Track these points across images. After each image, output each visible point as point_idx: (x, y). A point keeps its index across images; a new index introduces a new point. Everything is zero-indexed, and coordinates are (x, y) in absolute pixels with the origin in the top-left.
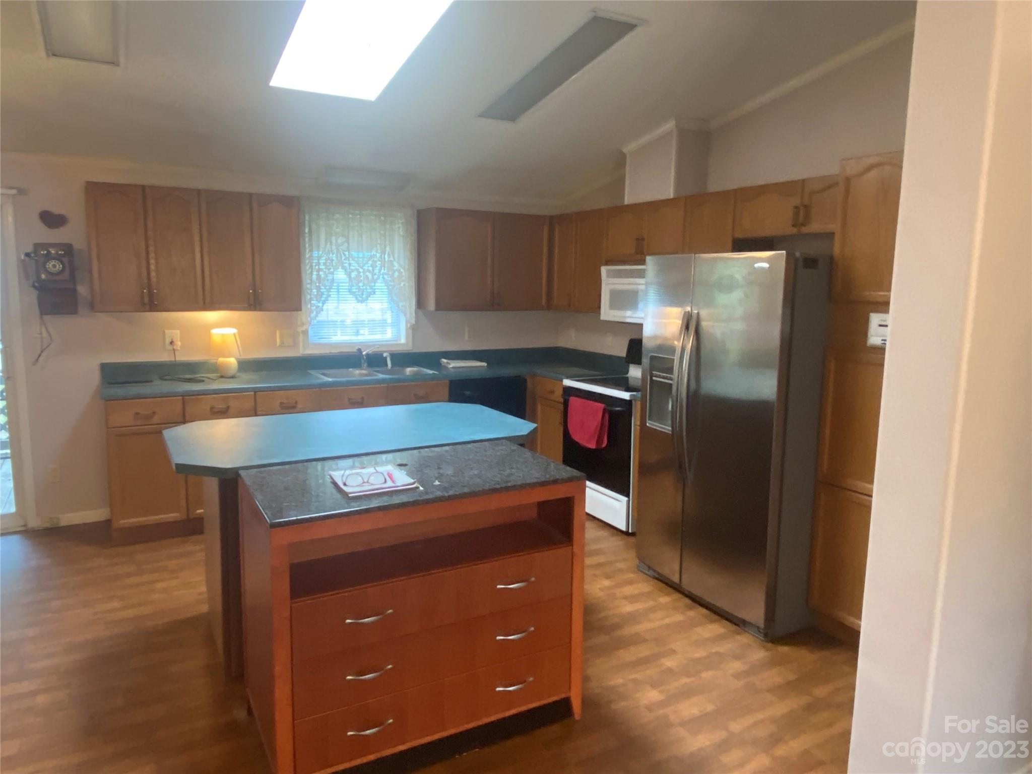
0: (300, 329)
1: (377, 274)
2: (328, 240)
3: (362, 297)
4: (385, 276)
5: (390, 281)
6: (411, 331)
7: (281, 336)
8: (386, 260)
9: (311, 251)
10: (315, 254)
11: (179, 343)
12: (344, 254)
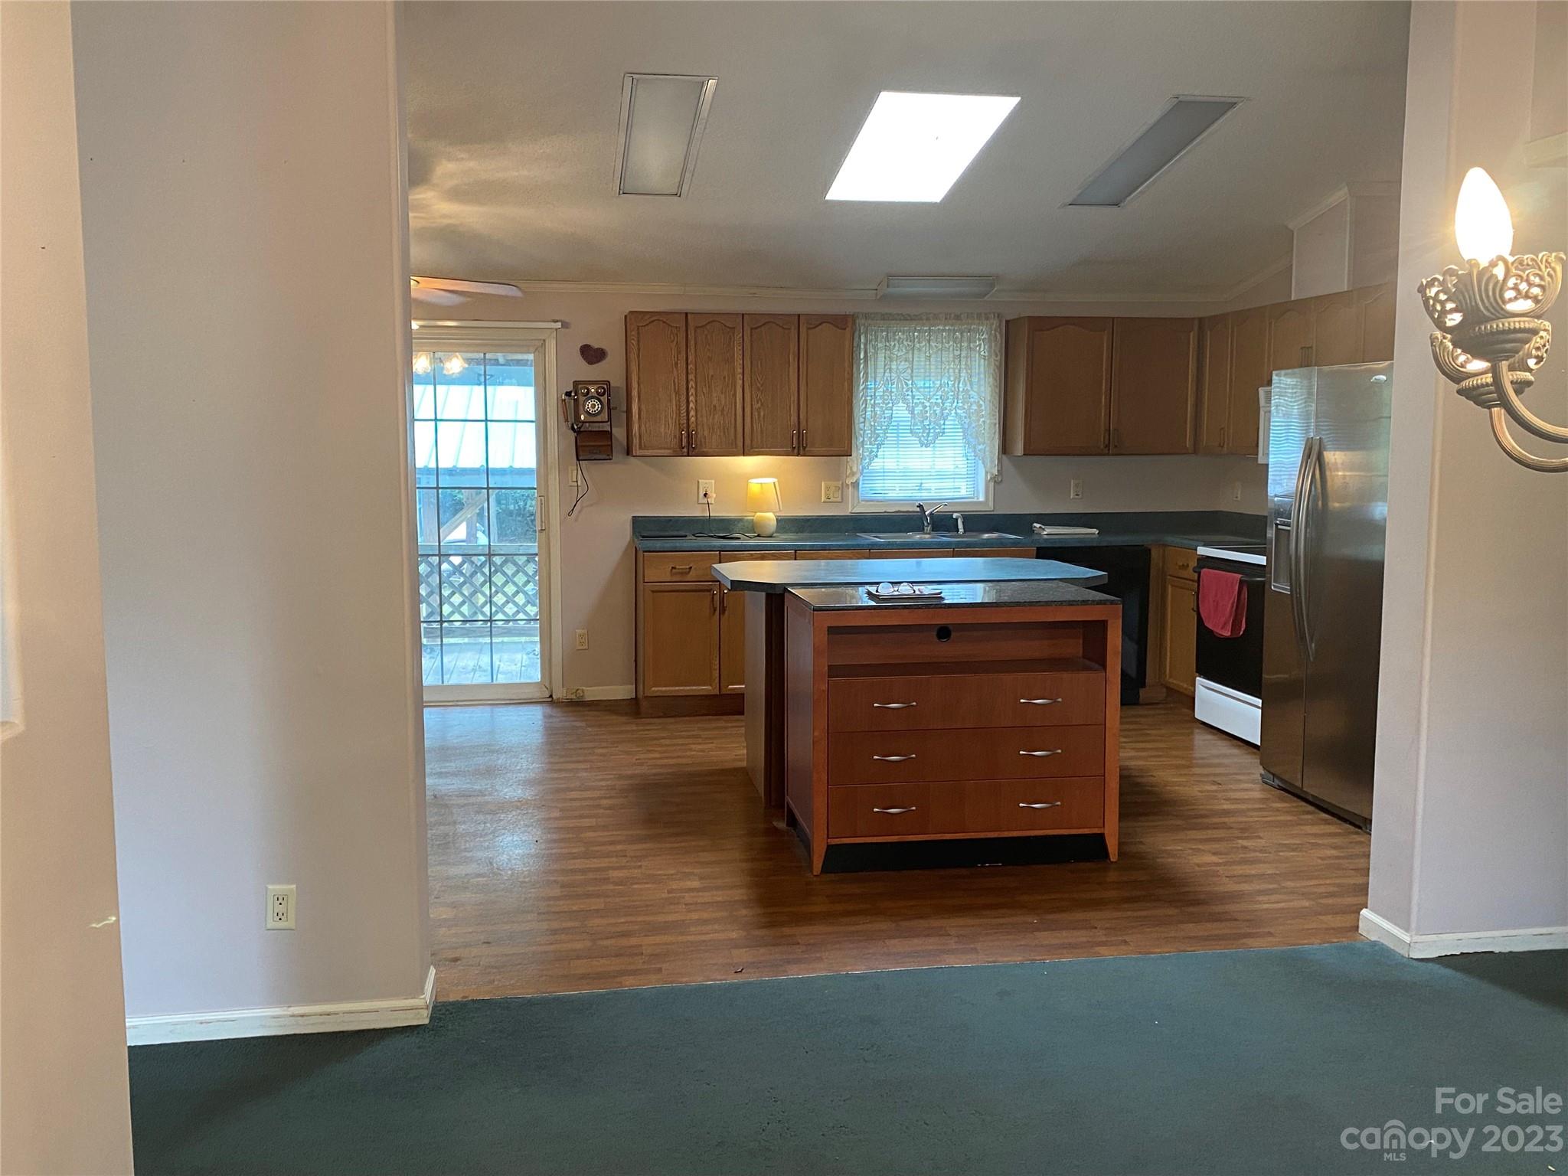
0: (849, 481)
1: (948, 408)
2: (888, 368)
3: (927, 440)
4: (959, 411)
5: (965, 417)
6: (992, 484)
7: (828, 488)
8: (961, 389)
9: (866, 380)
10: (871, 384)
11: (713, 495)
12: (907, 384)
